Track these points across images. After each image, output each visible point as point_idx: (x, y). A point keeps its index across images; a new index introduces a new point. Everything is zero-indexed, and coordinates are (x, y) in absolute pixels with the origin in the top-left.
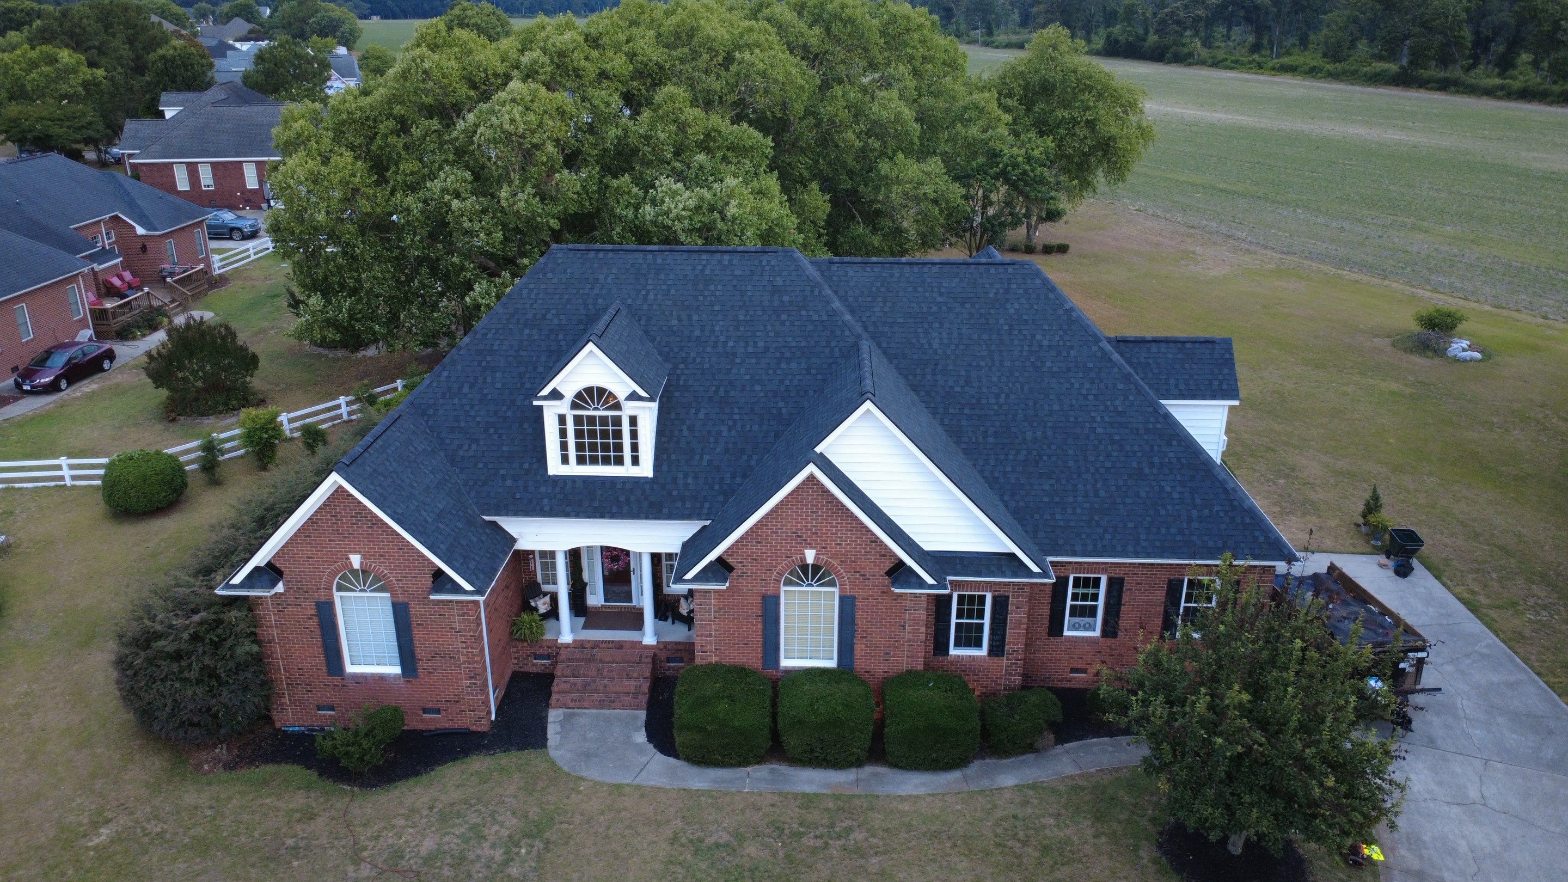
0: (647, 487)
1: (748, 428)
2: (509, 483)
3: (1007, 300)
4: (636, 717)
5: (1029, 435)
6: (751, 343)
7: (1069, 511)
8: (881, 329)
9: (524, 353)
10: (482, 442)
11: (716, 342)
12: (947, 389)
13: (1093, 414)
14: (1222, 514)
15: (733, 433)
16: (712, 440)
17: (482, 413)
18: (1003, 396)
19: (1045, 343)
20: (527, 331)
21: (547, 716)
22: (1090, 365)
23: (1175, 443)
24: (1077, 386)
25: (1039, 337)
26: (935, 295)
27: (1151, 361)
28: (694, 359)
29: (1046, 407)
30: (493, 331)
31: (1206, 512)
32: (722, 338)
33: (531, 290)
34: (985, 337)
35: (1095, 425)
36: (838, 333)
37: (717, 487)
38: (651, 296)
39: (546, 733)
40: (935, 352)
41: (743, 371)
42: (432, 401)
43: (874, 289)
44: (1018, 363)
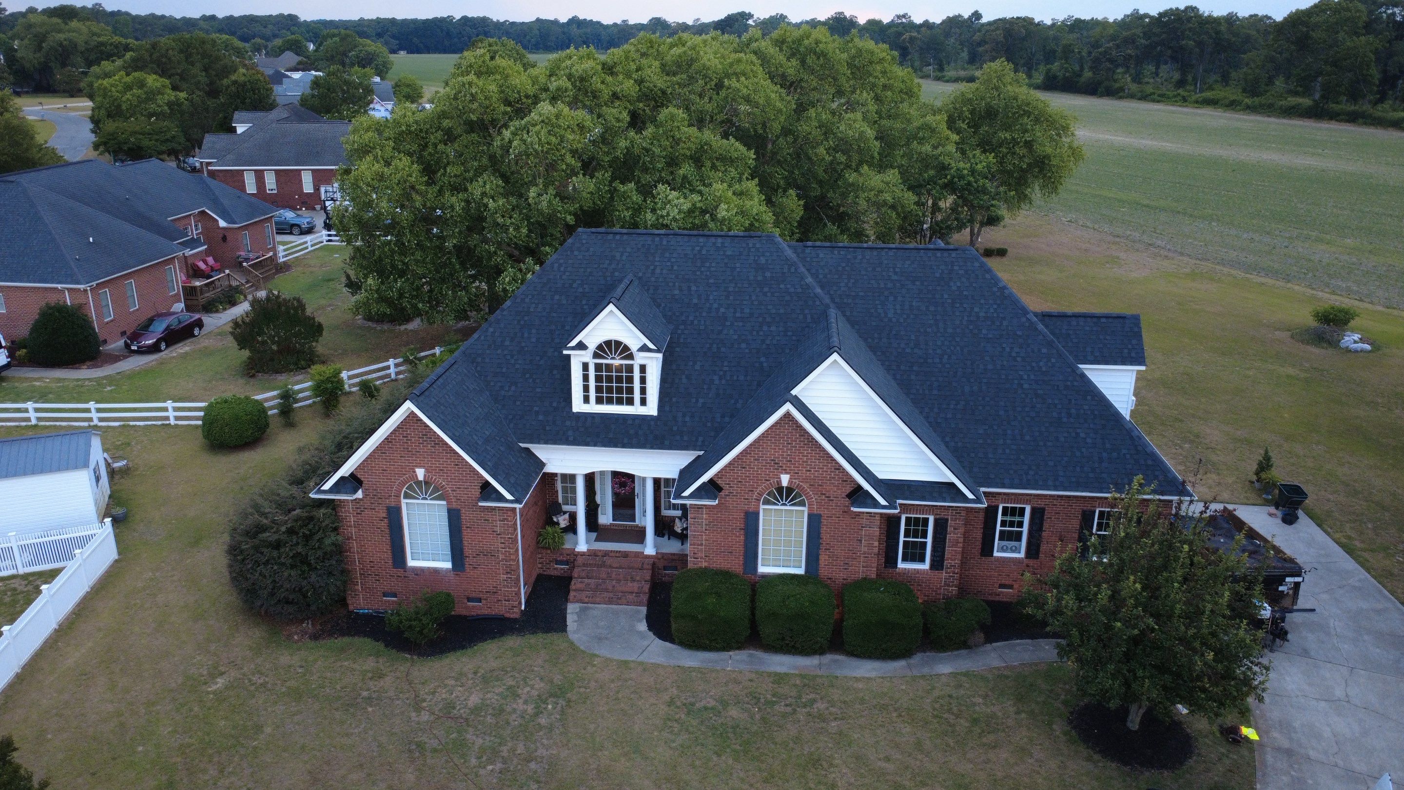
0: (652, 423)
1: (735, 378)
2: (541, 417)
3: (951, 279)
4: (638, 612)
5: (967, 389)
6: (739, 310)
7: (1000, 451)
8: (845, 301)
9: (554, 315)
10: (519, 385)
11: (710, 308)
12: (900, 350)
13: (1021, 373)
14: (1128, 456)
15: (723, 382)
16: (706, 387)
17: (520, 362)
18: (946, 357)
19: (982, 314)
20: (557, 297)
21: (566, 609)
22: (1019, 333)
23: (1089, 398)
24: (1008, 349)
25: (976, 309)
26: (891, 274)
27: (1071, 332)
28: (692, 322)
29: (981, 367)
30: (530, 297)
31: (1115, 455)
32: (715, 306)
33: (560, 265)
34: (932, 308)
35: (1022, 382)
36: (810, 303)
37: (709, 424)
38: (658, 271)
39: (566, 621)
40: (890, 320)
41: (731, 332)
42: (480, 352)
43: (840, 269)
44: (958, 330)
